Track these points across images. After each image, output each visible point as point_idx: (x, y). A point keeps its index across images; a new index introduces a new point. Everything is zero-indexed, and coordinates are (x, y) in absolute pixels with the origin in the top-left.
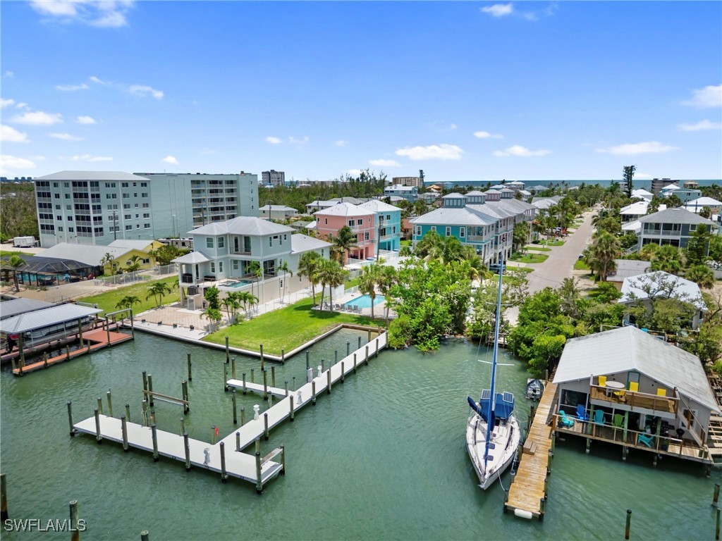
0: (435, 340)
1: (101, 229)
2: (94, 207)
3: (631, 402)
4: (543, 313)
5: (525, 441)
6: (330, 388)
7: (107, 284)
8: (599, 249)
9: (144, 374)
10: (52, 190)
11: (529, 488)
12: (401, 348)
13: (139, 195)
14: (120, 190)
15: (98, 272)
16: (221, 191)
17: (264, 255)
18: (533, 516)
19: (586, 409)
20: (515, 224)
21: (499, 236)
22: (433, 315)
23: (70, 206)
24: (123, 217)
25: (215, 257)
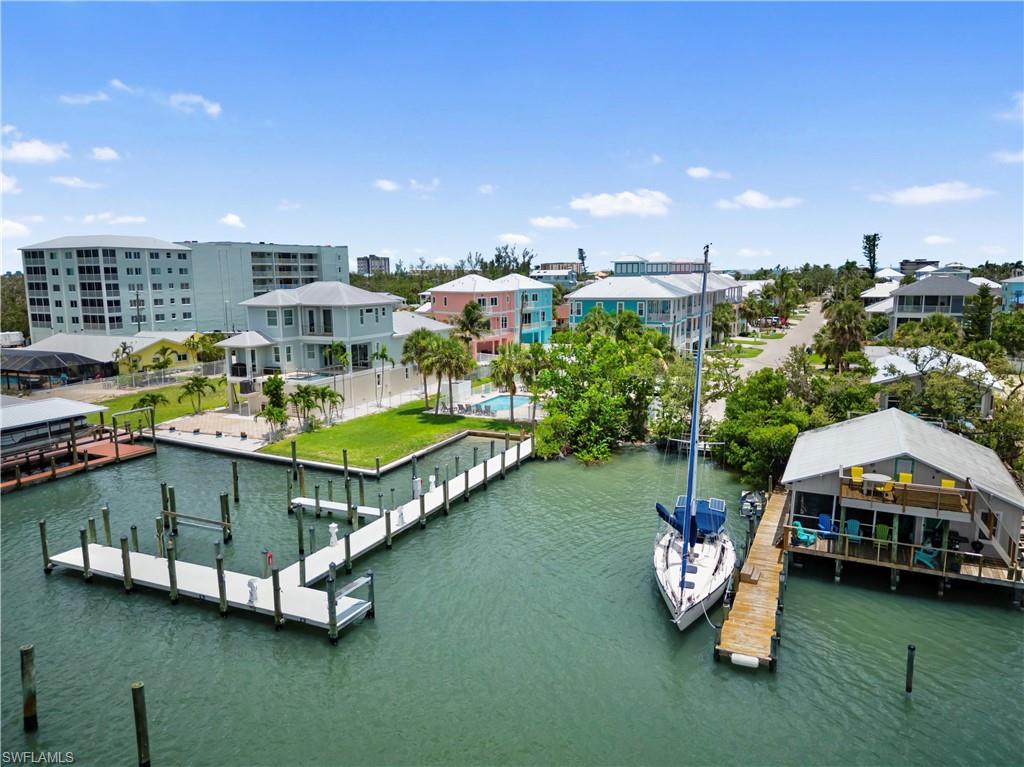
0: (603, 446)
1: (119, 319)
2: (108, 287)
3: (902, 500)
4: (762, 399)
5: (742, 564)
6: (448, 507)
7: (122, 386)
8: (838, 325)
9: (163, 486)
10: (49, 264)
11: (753, 626)
12: (554, 458)
13: (176, 271)
14: (146, 263)
15: (109, 370)
16: (296, 269)
17: (353, 335)
18: (760, 664)
19: (833, 520)
20: (715, 306)
21: (692, 318)
22: (600, 410)
23: (74, 286)
24: (151, 302)
25: (280, 339)
